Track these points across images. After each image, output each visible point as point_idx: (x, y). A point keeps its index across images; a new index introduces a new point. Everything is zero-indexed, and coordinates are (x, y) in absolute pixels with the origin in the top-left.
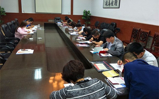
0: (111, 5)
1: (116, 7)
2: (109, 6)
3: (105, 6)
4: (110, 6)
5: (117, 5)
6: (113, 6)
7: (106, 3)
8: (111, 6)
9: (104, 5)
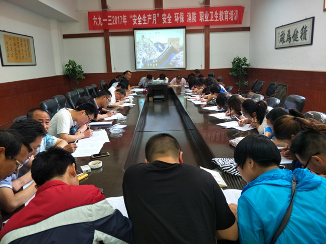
0: (292, 40)
1: (304, 42)
2: (288, 42)
3: (280, 45)
4: (290, 42)
5: (306, 39)
6: (297, 41)
7: (281, 36)
8: (293, 43)
9: (277, 42)
